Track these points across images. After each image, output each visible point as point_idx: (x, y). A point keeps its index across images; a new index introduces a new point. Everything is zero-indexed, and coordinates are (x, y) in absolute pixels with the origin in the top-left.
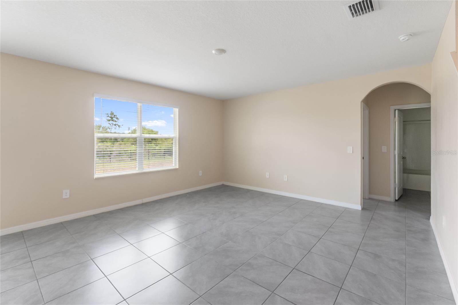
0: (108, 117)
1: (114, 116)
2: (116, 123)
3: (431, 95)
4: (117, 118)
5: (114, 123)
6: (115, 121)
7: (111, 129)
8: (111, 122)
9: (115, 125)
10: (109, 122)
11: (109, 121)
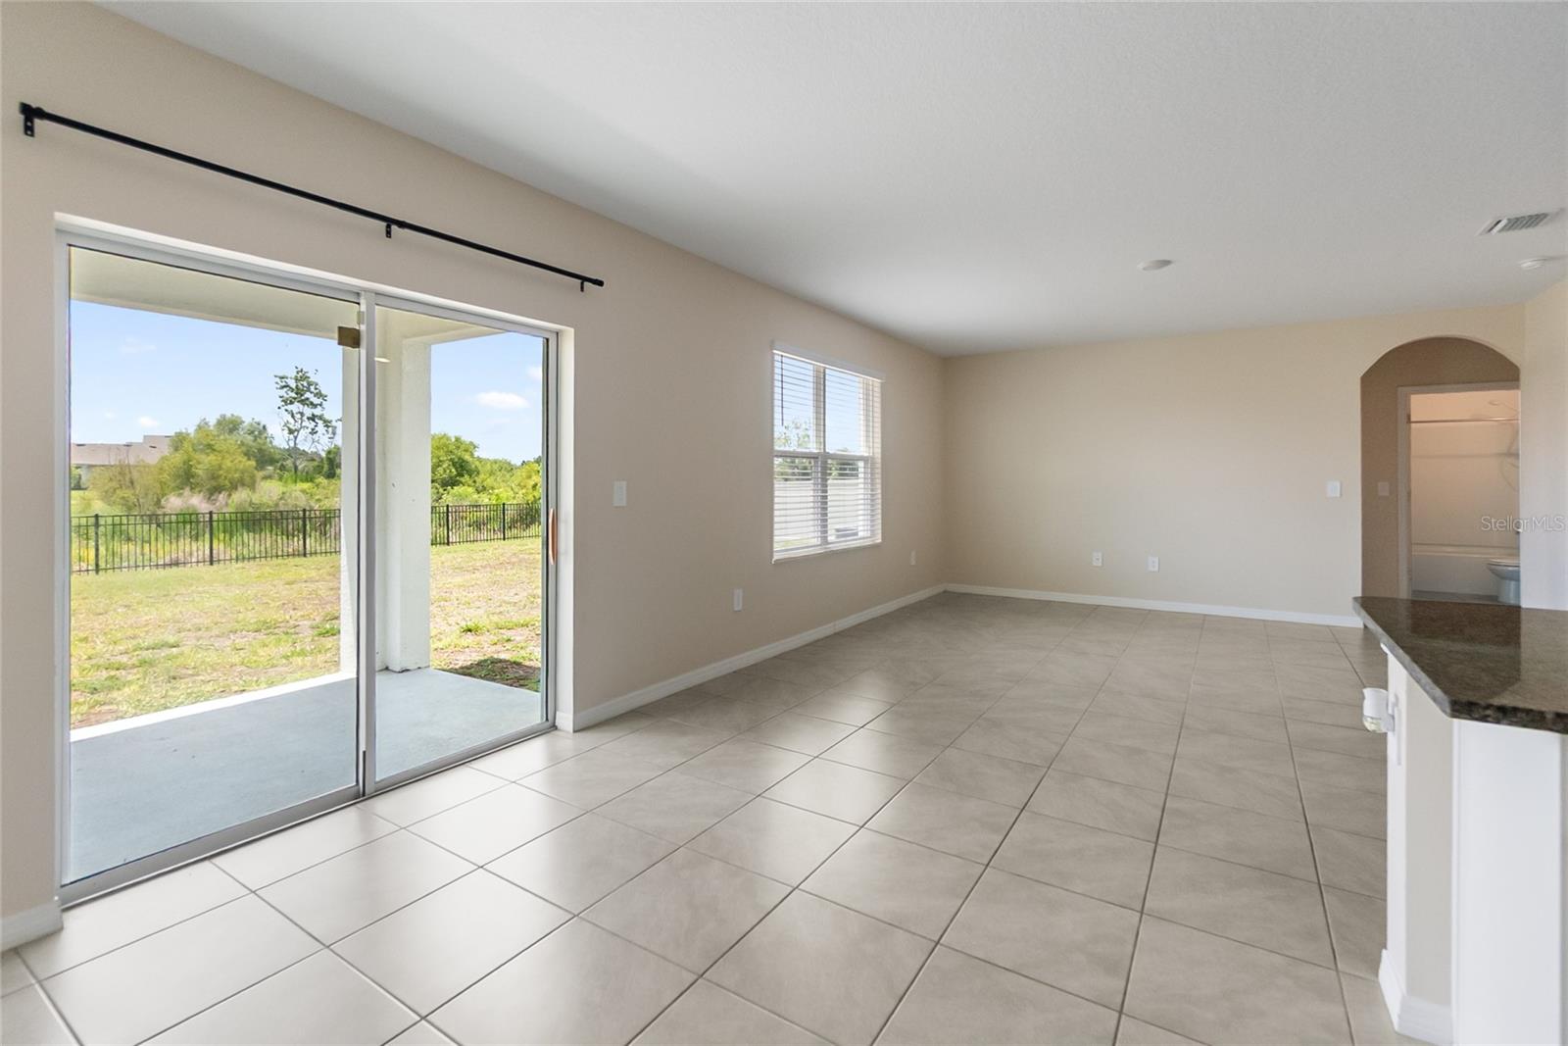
0: (283, 387)
1: (310, 384)
2: (318, 411)
3: (1520, 368)
4: (319, 395)
5: (308, 411)
6: (312, 403)
7: (296, 433)
8: (296, 407)
9: (313, 418)
10: (290, 407)
11: (291, 403)
